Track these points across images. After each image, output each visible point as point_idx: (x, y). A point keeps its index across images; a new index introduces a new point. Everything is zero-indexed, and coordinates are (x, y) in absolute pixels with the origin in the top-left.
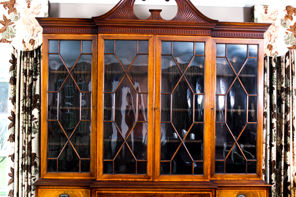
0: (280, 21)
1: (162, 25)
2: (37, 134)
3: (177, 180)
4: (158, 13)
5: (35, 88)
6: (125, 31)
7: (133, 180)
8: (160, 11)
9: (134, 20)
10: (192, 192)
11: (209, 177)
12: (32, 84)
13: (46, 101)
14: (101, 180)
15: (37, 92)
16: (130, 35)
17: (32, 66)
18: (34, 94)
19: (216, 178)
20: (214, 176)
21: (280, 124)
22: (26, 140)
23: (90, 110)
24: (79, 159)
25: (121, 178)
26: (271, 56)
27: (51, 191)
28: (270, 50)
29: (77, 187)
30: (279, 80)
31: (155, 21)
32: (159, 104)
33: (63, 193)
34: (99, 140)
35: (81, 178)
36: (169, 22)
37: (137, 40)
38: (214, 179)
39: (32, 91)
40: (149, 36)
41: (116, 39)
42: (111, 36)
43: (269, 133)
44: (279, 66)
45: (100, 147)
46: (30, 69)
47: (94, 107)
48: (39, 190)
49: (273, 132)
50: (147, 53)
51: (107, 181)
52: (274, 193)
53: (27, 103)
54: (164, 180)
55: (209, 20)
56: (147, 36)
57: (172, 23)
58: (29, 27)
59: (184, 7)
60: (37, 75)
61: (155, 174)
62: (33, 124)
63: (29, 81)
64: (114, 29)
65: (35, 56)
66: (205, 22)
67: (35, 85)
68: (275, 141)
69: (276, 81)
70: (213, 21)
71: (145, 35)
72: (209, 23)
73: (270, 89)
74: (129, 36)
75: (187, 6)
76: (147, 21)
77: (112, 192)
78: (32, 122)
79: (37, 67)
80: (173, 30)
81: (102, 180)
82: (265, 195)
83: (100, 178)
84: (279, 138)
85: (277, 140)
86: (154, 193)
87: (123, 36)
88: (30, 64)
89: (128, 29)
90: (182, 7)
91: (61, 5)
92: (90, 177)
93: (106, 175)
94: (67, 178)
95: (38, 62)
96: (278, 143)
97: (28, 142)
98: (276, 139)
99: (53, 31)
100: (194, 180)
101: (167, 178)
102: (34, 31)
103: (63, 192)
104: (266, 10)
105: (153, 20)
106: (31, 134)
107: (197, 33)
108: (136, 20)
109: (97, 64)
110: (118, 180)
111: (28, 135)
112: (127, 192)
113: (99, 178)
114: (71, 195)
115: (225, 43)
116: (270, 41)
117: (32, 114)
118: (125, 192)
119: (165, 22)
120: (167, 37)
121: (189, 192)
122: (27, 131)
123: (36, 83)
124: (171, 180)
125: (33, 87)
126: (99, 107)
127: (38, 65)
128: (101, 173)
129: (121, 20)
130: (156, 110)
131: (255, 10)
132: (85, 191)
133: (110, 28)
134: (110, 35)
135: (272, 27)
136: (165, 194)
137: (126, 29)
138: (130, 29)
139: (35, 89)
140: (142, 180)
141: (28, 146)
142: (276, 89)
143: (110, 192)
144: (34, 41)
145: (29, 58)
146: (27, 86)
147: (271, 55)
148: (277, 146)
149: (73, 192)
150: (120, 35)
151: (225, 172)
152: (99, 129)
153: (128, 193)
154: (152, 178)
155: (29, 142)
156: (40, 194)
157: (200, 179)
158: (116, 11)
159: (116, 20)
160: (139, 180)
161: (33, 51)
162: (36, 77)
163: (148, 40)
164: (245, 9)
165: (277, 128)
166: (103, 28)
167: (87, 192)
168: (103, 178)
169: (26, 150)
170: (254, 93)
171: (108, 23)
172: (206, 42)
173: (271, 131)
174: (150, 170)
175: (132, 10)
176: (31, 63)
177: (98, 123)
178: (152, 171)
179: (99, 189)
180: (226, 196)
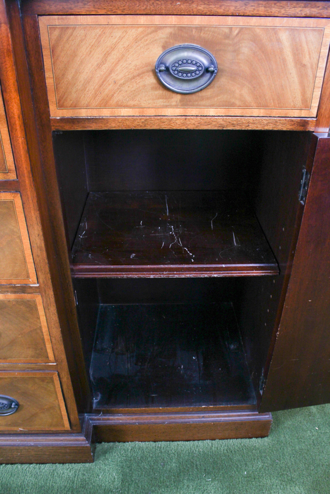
180: (97, 56)
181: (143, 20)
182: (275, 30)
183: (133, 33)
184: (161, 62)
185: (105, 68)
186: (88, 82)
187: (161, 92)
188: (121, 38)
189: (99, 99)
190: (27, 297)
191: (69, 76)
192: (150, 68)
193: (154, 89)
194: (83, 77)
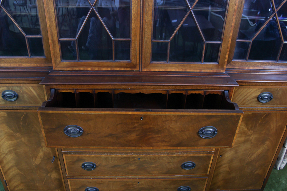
3: (177, 71)
7: (110, 69)
11: (225, 65)
14: (60, 69)
19: (233, 65)
20: (231, 63)
25: (90, 66)
33: (7, 90)
35: (32, 65)
38: (231, 67)
51: (69, 71)
54: (157, 70)
61: (143, 60)
81: (62, 69)
83: (58, 66)
92: (46, 63)
93: (66, 63)
100: (203, 71)
101: (161, 67)
110: (85, 69)
113: (56, 67)
114: (19, 92)
124: (168, 70)
128: (59, 59)
132: (38, 87)
140: (122, 69)
149: (20, 87)
151: (247, 58)
154: (138, 67)
157: (212, 69)
160: (118, 69)
167: (40, 88)
168: (63, 67)
174: (136, 55)
178: (138, 57)
180: (245, 94)
181: (258, 86)
183: (255, 89)
184: (259, 96)
185: (245, 97)
186: (241, 100)
187: (257, 102)
188: (252, 90)
189: (242, 103)
190: (209, 155)
191: (236, 98)
192: (256, 97)
193: (256, 101)
194: (239, 99)
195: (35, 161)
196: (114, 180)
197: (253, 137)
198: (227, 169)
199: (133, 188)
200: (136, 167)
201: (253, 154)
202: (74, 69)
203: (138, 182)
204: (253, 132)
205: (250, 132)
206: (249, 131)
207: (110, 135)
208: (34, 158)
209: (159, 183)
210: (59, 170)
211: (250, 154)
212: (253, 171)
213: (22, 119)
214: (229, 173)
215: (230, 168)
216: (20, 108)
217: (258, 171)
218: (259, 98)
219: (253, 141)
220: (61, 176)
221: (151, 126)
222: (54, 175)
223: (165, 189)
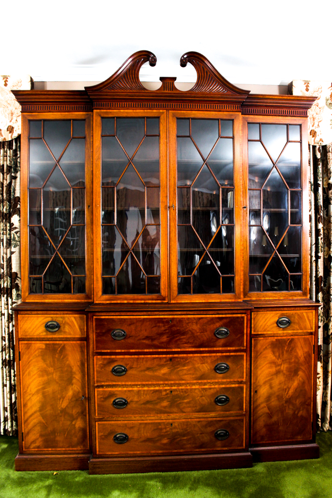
0: (325, 101)
1: (177, 97)
2: (18, 247)
3: (201, 301)
4: (171, 81)
5: (14, 188)
6: (129, 106)
7: (143, 302)
8: (175, 79)
9: (141, 91)
10: (221, 316)
11: (242, 296)
12: (10, 183)
13: (26, 201)
14: (100, 302)
15: (17, 194)
16: (135, 111)
17: (11, 160)
18: (14, 196)
19: (250, 297)
20: (248, 295)
21: (327, 231)
22: (5, 256)
23: (84, 211)
24: (71, 276)
25: (126, 299)
26: (315, 145)
27: (35, 317)
28: (313, 137)
29: (69, 312)
30: (325, 175)
31: (167, 91)
32: (174, 201)
34: (97, 249)
35: (74, 301)
36: (186, 94)
37: (144, 118)
38: (249, 299)
39: (11, 193)
40: (161, 112)
41: (116, 116)
42: (110, 112)
43: (314, 242)
44: (325, 158)
45: (98, 259)
46: (8, 164)
47: (89, 206)
48: (19, 316)
49: (320, 241)
50: (158, 134)
51: (107, 303)
52: (321, 317)
53: (5, 207)
54: (183, 302)
55: (239, 91)
56: (158, 112)
57: (190, 95)
58: (6, 111)
59: (205, 74)
60: (17, 172)
61: (171, 293)
62: (12, 235)
63: (6, 180)
64: (114, 104)
65: (14, 148)
66: (233, 94)
67: (15, 185)
68: (322, 251)
69: (321, 176)
70: (244, 92)
71: (155, 111)
72: (238, 94)
73: (314, 187)
74: (134, 113)
75: (208, 73)
76: (158, 92)
77: (114, 317)
78: (12, 232)
79: (17, 161)
80: (192, 104)
81: (102, 302)
82: (314, 316)
83: (99, 299)
84: (326, 248)
85: (324, 251)
86: (171, 318)
87: (126, 112)
88: (8, 158)
89: (132, 103)
90: (203, 75)
91: (48, 83)
92: (86, 299)
93: (106, 296)
94: (56, 301)
95: (18, 156)
96: (325, 254)
97: (7, 258)
98: (322, 249)
99: (35, 109)
100: (223, 301)
101: (186, 299)
102: (12, 116)
103: (50, 319)
104: (307, 86)
105: (165, 91)
106: (11, 248)
107: (223, 108)
108: (143, 91)
109: (92, 150)
110: (122, 302)
111: (7, 249)
112: (134, 317)
113: (97, 300)
114: (61, 322)
115: (258, 122)
116: (313, 126)
117: (12, 222)
118: (132, 317)
119: (181, 94)
120: (184, 113)
121: (217, 316)
122: (5, 245)
123: (15, 183)
124: (192, 302)
125: (12, 187)
126: (96, 206)
127: (19, 159)
128: (100, 293)
129: (123, 91)
130: (170, 208)
131: (293, 87)
132: (80, 317)
133: (109, 103)
134: (108, 111)
135: (316, 108)
136: (184, 318)
137: (130, 103)
138: (135, 103)
139: (14, 190)
140: (154, 302)
141: (7, 263)
142: (321, 186)
143: (112, 317)
144: (13, 128)
145: (7, 150)
146: (4, 186)
147: (315, 143)
148: (324, 258)
149: (64, 318)
150: (122, 111)
151: (262, 290)
152: (96, 235)
153: (136, 319)
154: (167, 299)
155: (9, 259)
156: (20, 321)
157: (230, 299)
158: (116, 80)
159: (116, 91)
160: (150, 302)
161: (12, 140)
162: (16, 175)
163: (158, 117)
164: (281, 87)
165: (324, 236)
166: (100, 103)
167: (81, 318)
168: (103, 301)
169: (5, 269)
170: (297, 187)
171: (107, 95)
172: (235, 120)
173: (317, 240)
174: (165, 288)
175: (138, 78)
176: (10, 157)
177: (94, 227)
178: (167, 290)
179: (98, 314)
180: (264, 320)
182: (302, 313)
183: (272, 315)
184: (278, 321)
185: (265, 322)
186: (261, 326)
187: (278, 328)
188: (269, 316)
190: (241, 385)
191: (258, 323)
192: (275, 322)
193: (276, 327)
194: (260, 325)
195: (62, 403)
196: (145, 422)
197: (284, 367)
198: (266, 410)
199: (166, 434)
200: (168, 403)
201: (289, 389)
202: (113, 302)
203: (172, 424)
204: (283, 361)
205: (279, 361)
206: (278, 359)
207: (147, 338)
208: (61, 400)
209: (194, 425)
210: (86, 416)
211: (286, 389)
212: (296, 412)
213: (58, 352)
214: (270, 416)
215: (269, 408)
216: (59, 339)
217: (301, 412)
218: (279, 323)
219: (285, 372)
220: (86, 424)
221: (178, 328)
222: (79, 424)
223: (201, 434)
